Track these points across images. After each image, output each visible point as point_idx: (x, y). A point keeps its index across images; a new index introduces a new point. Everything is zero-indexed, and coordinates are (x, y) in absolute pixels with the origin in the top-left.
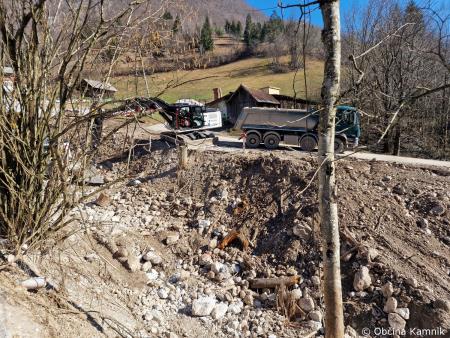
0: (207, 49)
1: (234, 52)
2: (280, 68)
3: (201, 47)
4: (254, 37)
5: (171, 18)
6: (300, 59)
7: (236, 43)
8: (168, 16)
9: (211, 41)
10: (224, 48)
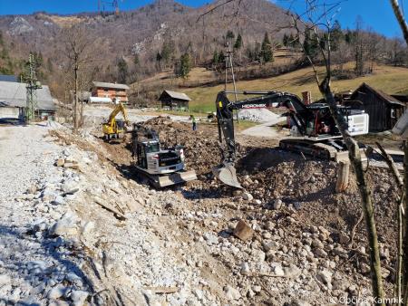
0: (267, 60)
1: (293, 62)
2: (344, 74)
3: (261, 59)
4: (314, 47)
5: (233, 37)
6: (367, 65)
7: (295, 54)
8: (230, 35)
9: (271, 53)
10: (283, 59)
